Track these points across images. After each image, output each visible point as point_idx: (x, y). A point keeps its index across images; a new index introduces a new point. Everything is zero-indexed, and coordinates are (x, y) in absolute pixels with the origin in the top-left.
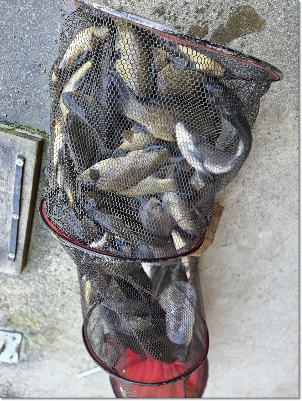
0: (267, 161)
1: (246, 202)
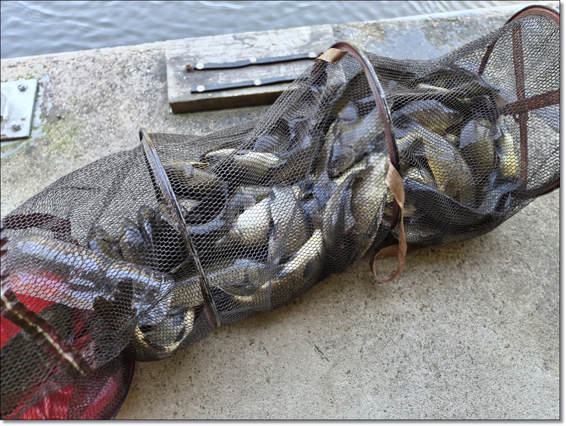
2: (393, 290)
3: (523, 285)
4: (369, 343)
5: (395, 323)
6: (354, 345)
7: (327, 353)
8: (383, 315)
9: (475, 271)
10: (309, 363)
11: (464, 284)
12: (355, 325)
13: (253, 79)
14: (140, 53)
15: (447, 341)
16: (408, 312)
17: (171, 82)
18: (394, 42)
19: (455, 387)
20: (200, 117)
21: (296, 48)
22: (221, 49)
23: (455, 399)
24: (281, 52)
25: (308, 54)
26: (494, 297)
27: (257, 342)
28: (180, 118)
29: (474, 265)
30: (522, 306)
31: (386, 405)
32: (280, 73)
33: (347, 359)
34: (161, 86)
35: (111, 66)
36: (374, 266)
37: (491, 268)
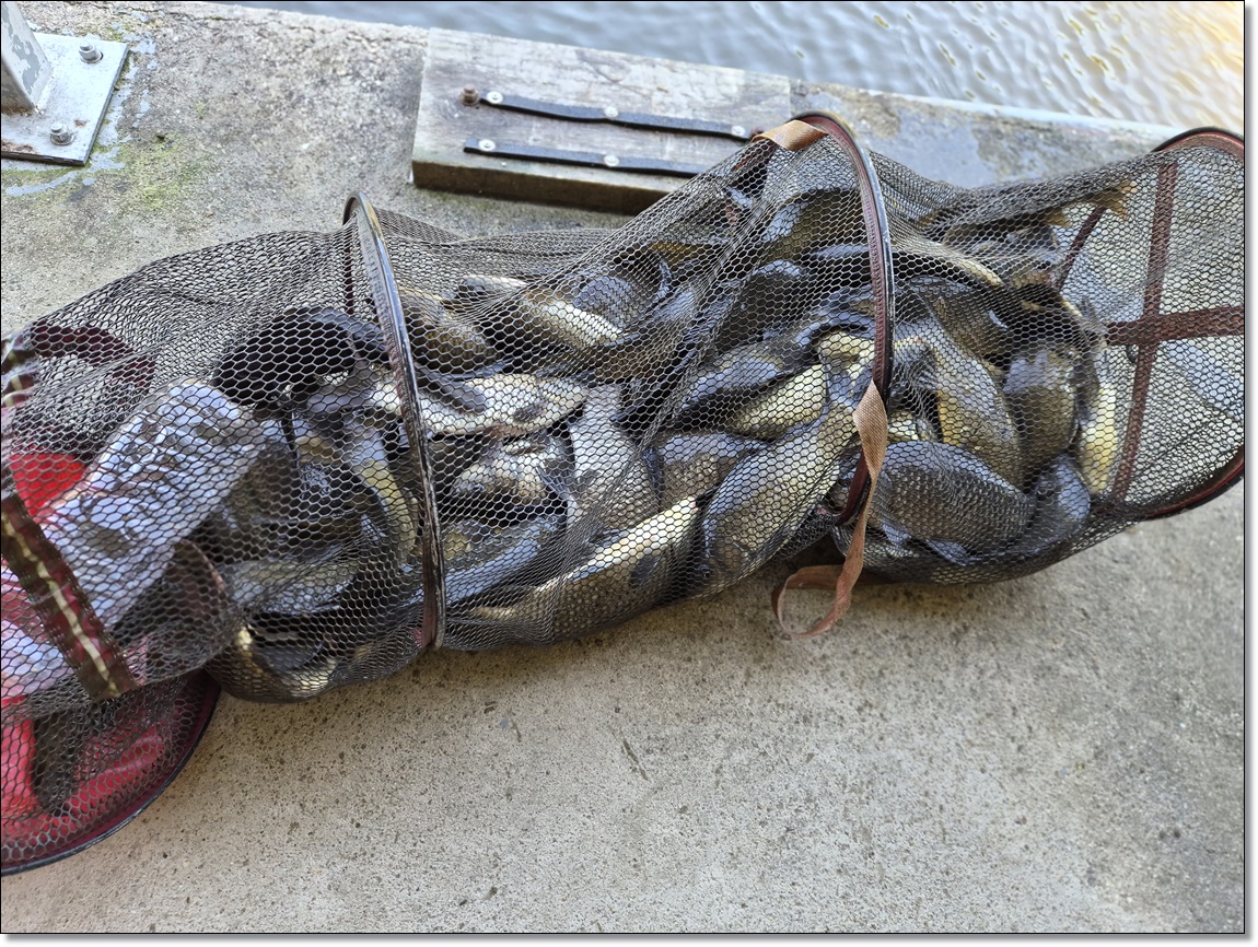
0: (952, 742)
1: (812, 748)
2: (810, 659)
3: (1076, 702)
4: (738, 757)
5: (801, 727)
6: (706, 756)
7: (646, 762)
8: (778, 705)
9: (985, 654)
10: (605, 774)
11: (958, 675)
12: (716, 714)
13: (604, 153)
14: (368, 40)
15: (901, 787)
16: (832, 710)
17: (423, 117)
18: (912, 146)
19: (898, 882)
20: (473, 206)
21: (707, 109)
22: (546, 73)
23: (894, 907)
24: (673, 110)
25: (730, 127)
26: (1014, 714)
27: (502, 709)
28: (429, 200)
29: (985, 641)
30: (1066, 744)
31: (749, 893)
32: (662, 152)
33: (684, 781)
34: (400, 121)
35: (298, 54)
36: (781, 600)
37: (1019, 655)
